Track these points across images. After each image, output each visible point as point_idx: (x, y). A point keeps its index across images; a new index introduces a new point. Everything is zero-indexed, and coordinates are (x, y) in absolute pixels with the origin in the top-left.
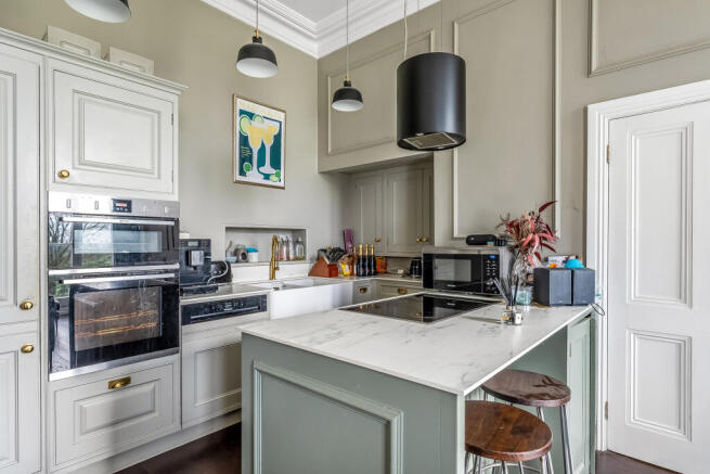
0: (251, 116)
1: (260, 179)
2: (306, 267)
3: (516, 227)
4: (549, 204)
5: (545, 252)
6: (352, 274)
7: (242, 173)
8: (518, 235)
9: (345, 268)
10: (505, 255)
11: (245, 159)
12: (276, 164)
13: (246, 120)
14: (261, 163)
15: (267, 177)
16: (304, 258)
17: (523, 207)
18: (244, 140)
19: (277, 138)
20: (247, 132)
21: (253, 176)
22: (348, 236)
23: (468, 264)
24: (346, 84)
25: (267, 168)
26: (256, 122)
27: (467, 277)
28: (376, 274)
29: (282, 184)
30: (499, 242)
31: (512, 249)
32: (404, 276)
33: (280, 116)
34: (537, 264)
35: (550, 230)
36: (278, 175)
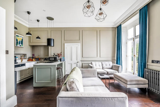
0: (18, 36)
1: (19, 46)
2: (27, 60)
3: (58, 54)
4: (61, 52)
5: (61, 57)
6: (35, 61)
7: (17, 45)
8: (59, 55)
9: (34, 60)
10: (57, 57)
11: (17, 43)
12: (22, 44)
13: (17, 37)
14: (20, 44)
15: (20, 46)
16: (26, 59)
17: (59, 52)
18: (17, 40)
19: (22, 40)
20: (18, 39)
21: (18, 46)
22: (33, 55)
23: (54, 58)
24: (38, 36)
25: (21, 44)
26: (19, 37)
27: (54, 60)
28: (39, 60)
29: (23, 47)
30: (57, 56)
31: (58, 57)
32: (44, 60)
33: (23, 36)
34: (60, 58)
35: (61, 55)
36: (22, 46)
